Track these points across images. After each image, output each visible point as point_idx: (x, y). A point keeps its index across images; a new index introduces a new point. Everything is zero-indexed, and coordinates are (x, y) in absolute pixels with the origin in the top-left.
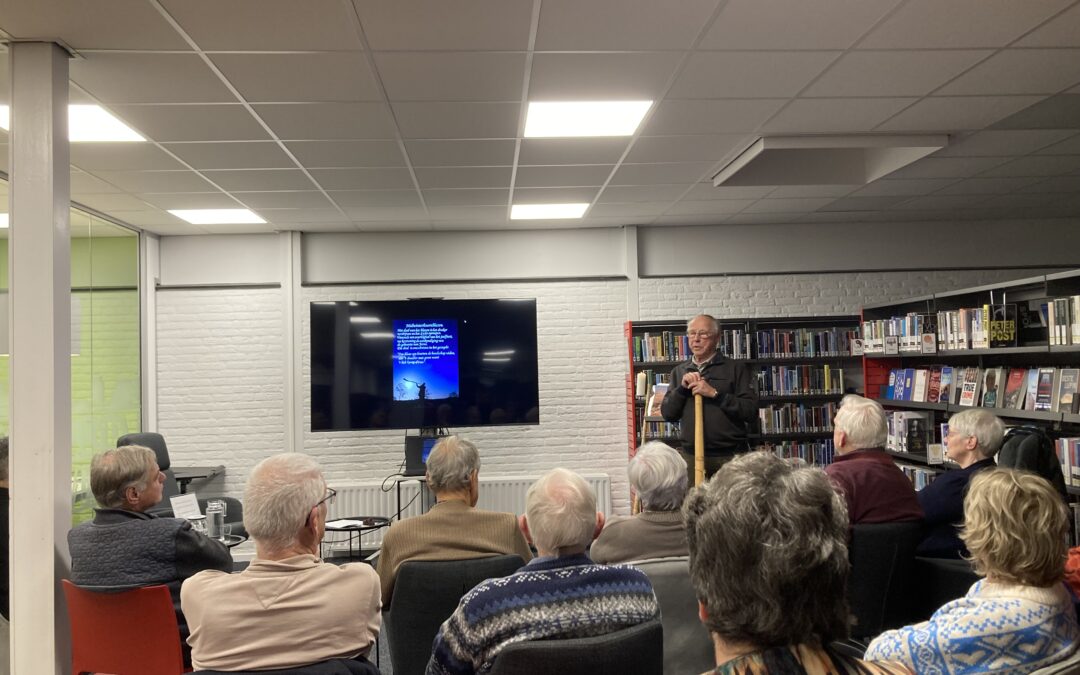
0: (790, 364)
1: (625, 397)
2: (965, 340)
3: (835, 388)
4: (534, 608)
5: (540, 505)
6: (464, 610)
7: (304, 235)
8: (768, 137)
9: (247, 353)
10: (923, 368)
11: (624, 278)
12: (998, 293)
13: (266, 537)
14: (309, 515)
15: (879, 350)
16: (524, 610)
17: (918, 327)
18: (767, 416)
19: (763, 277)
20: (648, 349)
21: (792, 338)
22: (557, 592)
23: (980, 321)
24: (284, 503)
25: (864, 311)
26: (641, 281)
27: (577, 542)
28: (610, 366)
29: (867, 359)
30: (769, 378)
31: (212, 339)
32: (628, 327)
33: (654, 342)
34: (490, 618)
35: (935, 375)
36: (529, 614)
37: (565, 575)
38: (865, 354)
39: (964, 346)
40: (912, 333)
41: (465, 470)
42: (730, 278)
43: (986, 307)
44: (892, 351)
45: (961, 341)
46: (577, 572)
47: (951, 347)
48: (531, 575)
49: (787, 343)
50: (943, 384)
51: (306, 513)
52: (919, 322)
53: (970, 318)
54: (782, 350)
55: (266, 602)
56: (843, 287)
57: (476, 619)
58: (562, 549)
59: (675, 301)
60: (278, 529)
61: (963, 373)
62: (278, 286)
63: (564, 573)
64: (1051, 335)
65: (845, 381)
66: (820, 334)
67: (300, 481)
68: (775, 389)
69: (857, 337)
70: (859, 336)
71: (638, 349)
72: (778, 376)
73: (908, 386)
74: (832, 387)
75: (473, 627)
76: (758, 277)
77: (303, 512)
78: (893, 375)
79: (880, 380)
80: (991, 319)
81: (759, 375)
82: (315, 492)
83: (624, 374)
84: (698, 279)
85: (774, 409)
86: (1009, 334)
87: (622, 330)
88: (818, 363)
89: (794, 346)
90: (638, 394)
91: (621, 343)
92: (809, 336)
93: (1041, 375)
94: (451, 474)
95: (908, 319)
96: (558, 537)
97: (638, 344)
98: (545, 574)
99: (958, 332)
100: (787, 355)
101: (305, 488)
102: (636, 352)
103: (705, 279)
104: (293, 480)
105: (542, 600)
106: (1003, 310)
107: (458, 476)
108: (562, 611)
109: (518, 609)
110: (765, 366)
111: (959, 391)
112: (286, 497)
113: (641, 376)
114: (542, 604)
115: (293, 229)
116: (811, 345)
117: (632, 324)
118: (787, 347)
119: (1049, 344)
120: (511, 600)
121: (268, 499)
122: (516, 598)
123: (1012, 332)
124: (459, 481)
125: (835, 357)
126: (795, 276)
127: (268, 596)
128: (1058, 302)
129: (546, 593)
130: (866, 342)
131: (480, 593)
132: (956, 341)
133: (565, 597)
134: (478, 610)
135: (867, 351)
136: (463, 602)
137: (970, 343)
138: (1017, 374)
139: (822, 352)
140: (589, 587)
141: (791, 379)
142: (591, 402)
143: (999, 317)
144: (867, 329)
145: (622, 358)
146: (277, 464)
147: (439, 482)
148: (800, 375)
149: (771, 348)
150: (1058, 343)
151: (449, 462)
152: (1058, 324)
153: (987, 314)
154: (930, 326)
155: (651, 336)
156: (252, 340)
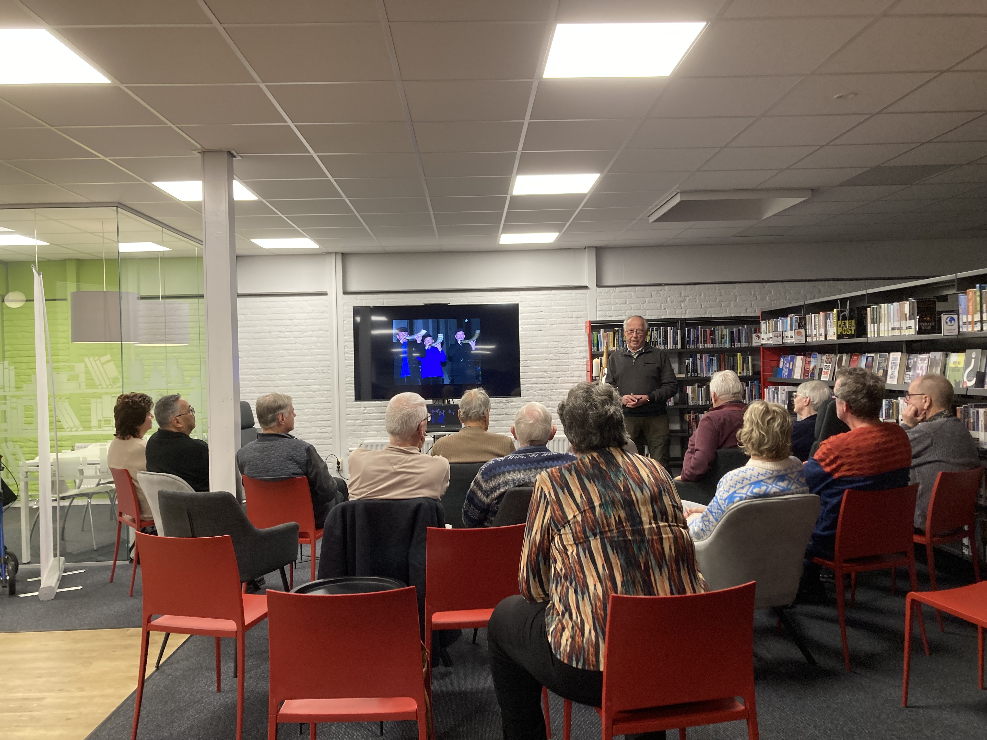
0: (711, 353)
1: (585, 378)
2: (823, 334)
3: (745, 371)
4: (517, 472)
5: (521, 419)
6: (482, 474)
7: (344, 255)
8: (683, 192)
9: (303, 344)
10: (801, 355)
11: (586, 287)
12: (844, 301)
13: (398, 434)
14: (419, 425)
15: (771, 342)
16: (512, 472)
17: (796, 325)
18: (693, 392)
19: (692, 286)
20: (603, 341)
21: (713, 333)
22: (529, 464)
23: (832, 321)
24: (408, 418)
25: (762, 313)
26: (599, 290)
27: (539, 439)
28: (574, 354)
29: (763, 348)
30: (694, 363)
31: (277, 333)
32: (588, 325)
33: (607, 336)
34: (495, 476)
35: (808, 359)
36: (515, 474)
37: (534, 456)
38: (762, 345)
39: (822, 338)
40: (791, 330)
41: (483, 408)
42: (667, 287)
43: (835, 311)
44: (778, 342)
45: (821, 335)
46: (540, 455)
47: (814, 340)
48: (516, 456)
49: (709, 337)
50: (812, 366)
51: (418, 424)
52: (796, 321)
53: (826, 318)
54: (705, 342)
55: (395, 467)
56: (755, 294)
57: (487, 477)
58: (532, 442)
59: (624, 305)
60: (404, 430)
61: (824, 357)
62: (325, 294)
63: (533, 455)
64: (869, 330)
65: (753, 366)
66: (734, 330)
67: (416, 408)
68: (699, 372)
69: (756, 332)
70: (758, 331)
71: (595, 342)
72: (702, 362)
73: (791, 368)
74: (743, 370)
75: (486, 481)
76: (688, 286)
77: (416, 423)
78: (782, 360)
79: (774, 363)
80: (838, 320)
81: (687, 361)
82: (423, 413)
83: (585, 360)
84: (643, 288)
85: (698, 387)
86: (851, 330)
87: (584, 327)
88: (733, 352)
89: (715, 339)
90: (593, 375)
91: (583, 335)
92: (726, 332)
93: (867, 357)
94: (475, 411)
95: (789, 319)
96: (530, 435)
97: (595, 338)
98: (523, 456)
99: (819, 328)
100: (709, 346)
101: (418, 411)
102: (593, 344)
103: (648, 288)
104: (413, 406)
105: (521, 468)
106: (847, 313)
107: (478, 412)
108: (531, 474)
109: (509, 472)
110: (693, 354)
111: (821, 370)
112: (409, 415)
113: (596, 361)
114: (521, 470)
115: (336, 251)
116: (728, 338)
117: (591, 322)
118: (709, 340)
119: (867, 337)
120: (505, 467)
121: (399, 416)
122: (508, 467)
123: (853, 328)
124: (479, 415)
125: (745, 347)
126: (717, 286)
127: (395, 464)
128: (873, 308)
129: (523, 465)
130: (763, 335)
131: (490, 464)
132: (818, 335)
133: (533, 467)
134: (489, 473)
135: (763, 342)
136: (481, 470)
137: (826, 336)
138: (856, 358)
139: (736, 344)
140: (546, 462)
141: (712, 364)
142: (560, 381)
143: (844, 318)
144: (763, 326)
145: (584, 349)
146: (404, 398)
147: (467, 415)
148: (719, 361)
149: (696, 341)
150: (873, 336)
151: (474, 404)
152: (874, 323)
153: (835, 316)
154: (802, 325)
155: (605, 332)
156: (306, 334)
